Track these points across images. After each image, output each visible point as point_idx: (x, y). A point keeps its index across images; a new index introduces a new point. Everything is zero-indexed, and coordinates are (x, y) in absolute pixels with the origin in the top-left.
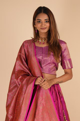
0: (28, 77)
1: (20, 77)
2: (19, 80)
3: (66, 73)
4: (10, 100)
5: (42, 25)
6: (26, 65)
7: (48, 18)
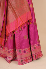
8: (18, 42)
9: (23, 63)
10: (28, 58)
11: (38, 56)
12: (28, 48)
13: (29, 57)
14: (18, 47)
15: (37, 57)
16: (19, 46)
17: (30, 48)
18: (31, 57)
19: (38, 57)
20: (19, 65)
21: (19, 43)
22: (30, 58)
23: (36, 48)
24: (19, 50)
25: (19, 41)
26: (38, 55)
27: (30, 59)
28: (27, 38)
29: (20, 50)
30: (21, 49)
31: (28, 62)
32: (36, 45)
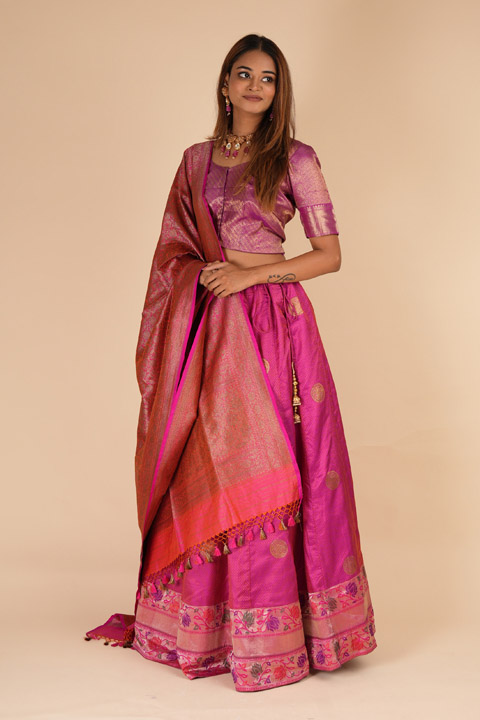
0: (191, 264)
1: (172, 264)
2: (169, 274)
3: (316, 248)
4: (147, 335)
5: (251, 85)
6: (192, 228)
7: (272, 69)
8: (241, 574)
9: (263, 684)
10: (286, 661)
11: (349, 648)
12: (291, 606)
13: (295, 651)
14: (240, 599)
15: (346, 654)
16: (243, 593)
17: (298, 604)
18: (303, 656)
19: (351, 653)
20: (239, 690)
21: (245, 577)
22: (296, 660)
23: (340, 606)
24: (244, 611)
25: (245, 567)
26: (349, 642)
27: (301, 663)
28: (283, 555)
29: (251, 611)
30: (253, 607)
31: (285, 680)
32: (338, 590)
